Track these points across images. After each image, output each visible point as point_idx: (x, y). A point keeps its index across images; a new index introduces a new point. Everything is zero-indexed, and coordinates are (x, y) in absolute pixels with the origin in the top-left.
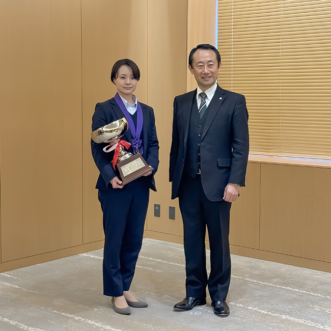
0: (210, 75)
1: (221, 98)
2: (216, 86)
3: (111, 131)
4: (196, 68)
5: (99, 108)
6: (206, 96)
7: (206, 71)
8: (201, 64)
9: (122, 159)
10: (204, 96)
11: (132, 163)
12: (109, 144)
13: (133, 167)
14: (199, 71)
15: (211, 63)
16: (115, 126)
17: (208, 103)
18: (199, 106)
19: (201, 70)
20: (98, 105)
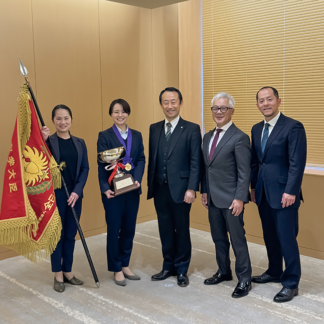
0: (173, 109)
1: (182, 127)
2: (178, 117)
3: (112, 156)
4: (163, 105)
5: (101, 135)
6: (171, 125)
7: (170, 107)
8: (167, 102)
9: (116, 177)
10: (169, 125)
11: (124, 180)
12: (110, 164)
13: (124, 184)
14: (165, 106)
15: (174, 101)
16: (115, 152)
17: (172, 130)
18: (166, 132)
19: (167, 106)
20: (100, 133)
